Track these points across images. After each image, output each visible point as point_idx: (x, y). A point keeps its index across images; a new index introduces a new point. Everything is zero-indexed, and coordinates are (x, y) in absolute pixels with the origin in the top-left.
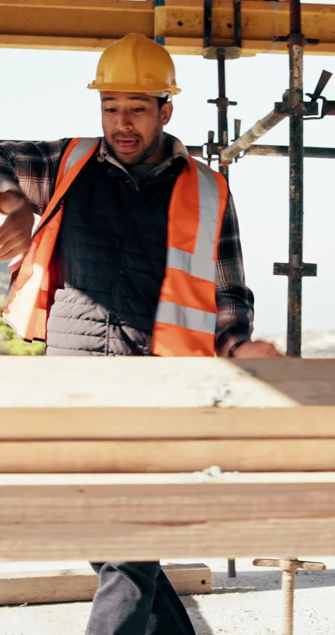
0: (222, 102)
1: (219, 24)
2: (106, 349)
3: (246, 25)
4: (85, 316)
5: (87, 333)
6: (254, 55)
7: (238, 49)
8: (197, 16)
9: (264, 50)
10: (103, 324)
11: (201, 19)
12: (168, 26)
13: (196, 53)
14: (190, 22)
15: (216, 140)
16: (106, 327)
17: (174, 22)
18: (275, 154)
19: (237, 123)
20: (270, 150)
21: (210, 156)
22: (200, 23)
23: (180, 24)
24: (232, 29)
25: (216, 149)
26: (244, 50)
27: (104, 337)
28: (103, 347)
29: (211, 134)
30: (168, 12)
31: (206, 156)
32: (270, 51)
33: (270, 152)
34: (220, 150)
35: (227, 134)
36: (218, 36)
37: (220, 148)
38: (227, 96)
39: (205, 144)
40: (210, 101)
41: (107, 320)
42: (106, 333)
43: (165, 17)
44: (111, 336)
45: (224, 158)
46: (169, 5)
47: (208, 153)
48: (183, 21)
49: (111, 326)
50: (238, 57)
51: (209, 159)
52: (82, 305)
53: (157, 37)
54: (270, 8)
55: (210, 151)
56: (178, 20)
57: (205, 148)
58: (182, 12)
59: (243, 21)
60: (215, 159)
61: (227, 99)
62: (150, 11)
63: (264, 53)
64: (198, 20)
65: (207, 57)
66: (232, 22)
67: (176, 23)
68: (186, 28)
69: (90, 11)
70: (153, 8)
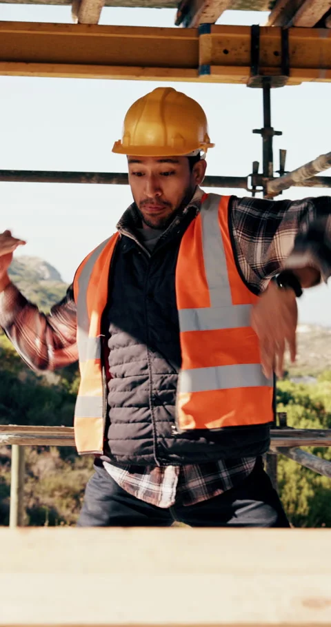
0: (267, 133)
1: (266, 51)
2: (153, 434)
3: (294, 52)
4: (127, 404)
5: (131, 420)
6: (299, 83)
7: (286, 77)
8: (243, 44)
9: (311, 79)
10: (146, 408)
11: (248, 46)
12: (213, 54)
13: (241, 82)
14: (236, 50)
15: (261, 171)
16: (150, 411)
17: (220, 49)
18: (322, 186)
19: (283, 153)
20: (317, 181)
21: (254, 187)
22: (246, 51)
23: (226, 52)
24: (279, 57)
25: (262, 180)
26: (291, 79)
27: (150, 422)
28: (151, 432)
29: (256, 165)
30: (214, 39)
31: (250, 187)
32: (317, 79)
33: (317, 183)
34: (266, 182)
35: (272, 165)
36: (265, 64)
37: (266, 179)
38: (272, 126)
39: (250, 175)
40: (256, 131)
41: (150, 403)
42: (152, 417)
43: (211, 45)
44: (156, 420)
45: (270, 190)
46: (214, 32)
47: (252, 185)
48: (229, 49)
49: (155, 408)
50: (282, 86)
51: (254, 191)
52: (122, 393)
53: (203, 65)
54: (318, 36)
55: (254, 182)
56: (224, 48)
57: (250, 179)
58: (228, 40)
59: (291, 48)
60: (259, 191)
61: (272, 128)
62: (194, 38)
63: (311, 81)
64: (244, 48)
65: (251, 85)
66: (279, 50)
67: (222, 51)
68: (231, 57)
69: (133, 38)
70: (198, 36)
